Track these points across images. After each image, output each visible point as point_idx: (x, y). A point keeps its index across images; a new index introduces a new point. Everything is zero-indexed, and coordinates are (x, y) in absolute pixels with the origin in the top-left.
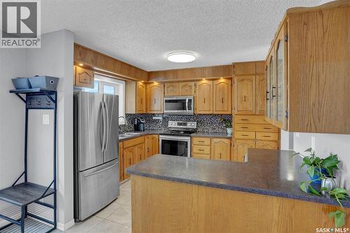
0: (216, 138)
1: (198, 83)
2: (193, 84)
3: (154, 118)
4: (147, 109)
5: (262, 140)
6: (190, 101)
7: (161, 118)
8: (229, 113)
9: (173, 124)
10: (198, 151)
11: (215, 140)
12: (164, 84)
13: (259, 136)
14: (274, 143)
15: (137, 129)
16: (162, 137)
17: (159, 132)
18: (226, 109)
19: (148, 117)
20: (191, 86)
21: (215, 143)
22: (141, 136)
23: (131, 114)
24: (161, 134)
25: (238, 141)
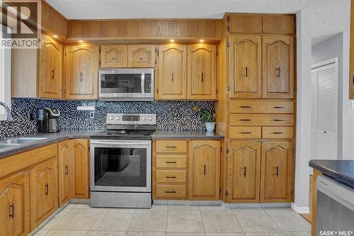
0: (196, 139)
1: (162, 48)
2: (152, 48)
3: (79, 108)
4: (64, 92)
5: (271, 139)
6: (148, 76)
7: (92, 108)
8: (213, 97)
9: (114, 119)
10: (165, 165)
11: (195, 143)
12: (99, 46)
13: (268, 133)
14: (287, 143)
15: (43, 128)
16: (96, 143)
17: (89, 133)
18: (207, 92)
19: (68, 107)
20: (149, 52)
21: (196, 148)
22: (51, 143)
23: (28, 100)
24: (92, 137)
25: (234, 143)
